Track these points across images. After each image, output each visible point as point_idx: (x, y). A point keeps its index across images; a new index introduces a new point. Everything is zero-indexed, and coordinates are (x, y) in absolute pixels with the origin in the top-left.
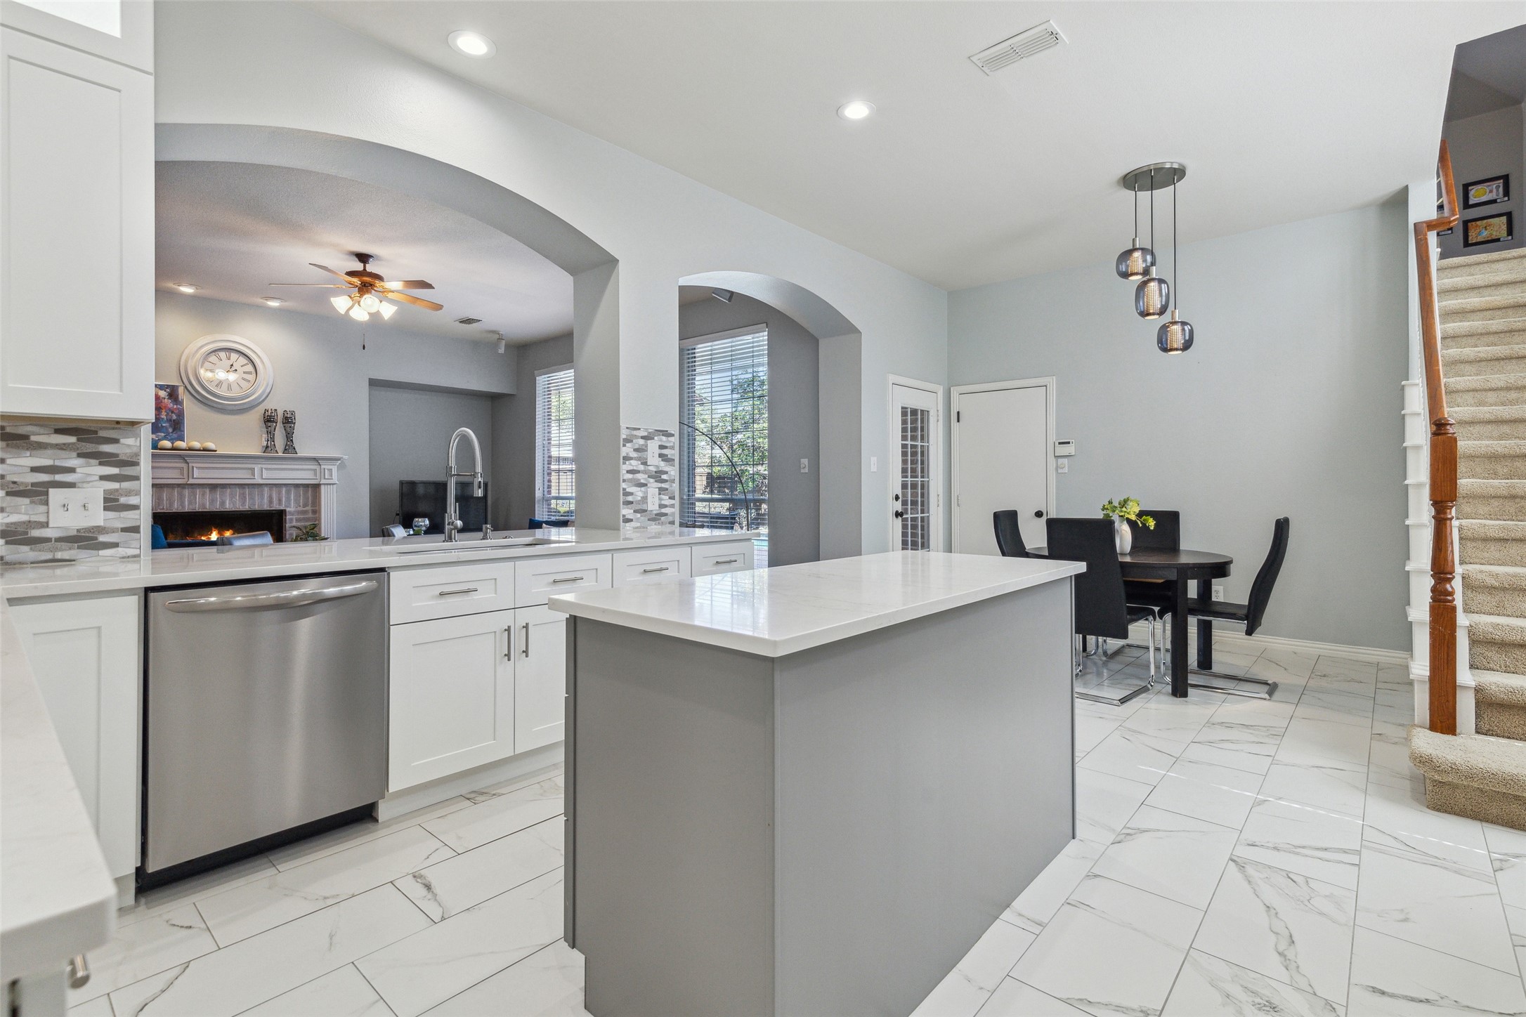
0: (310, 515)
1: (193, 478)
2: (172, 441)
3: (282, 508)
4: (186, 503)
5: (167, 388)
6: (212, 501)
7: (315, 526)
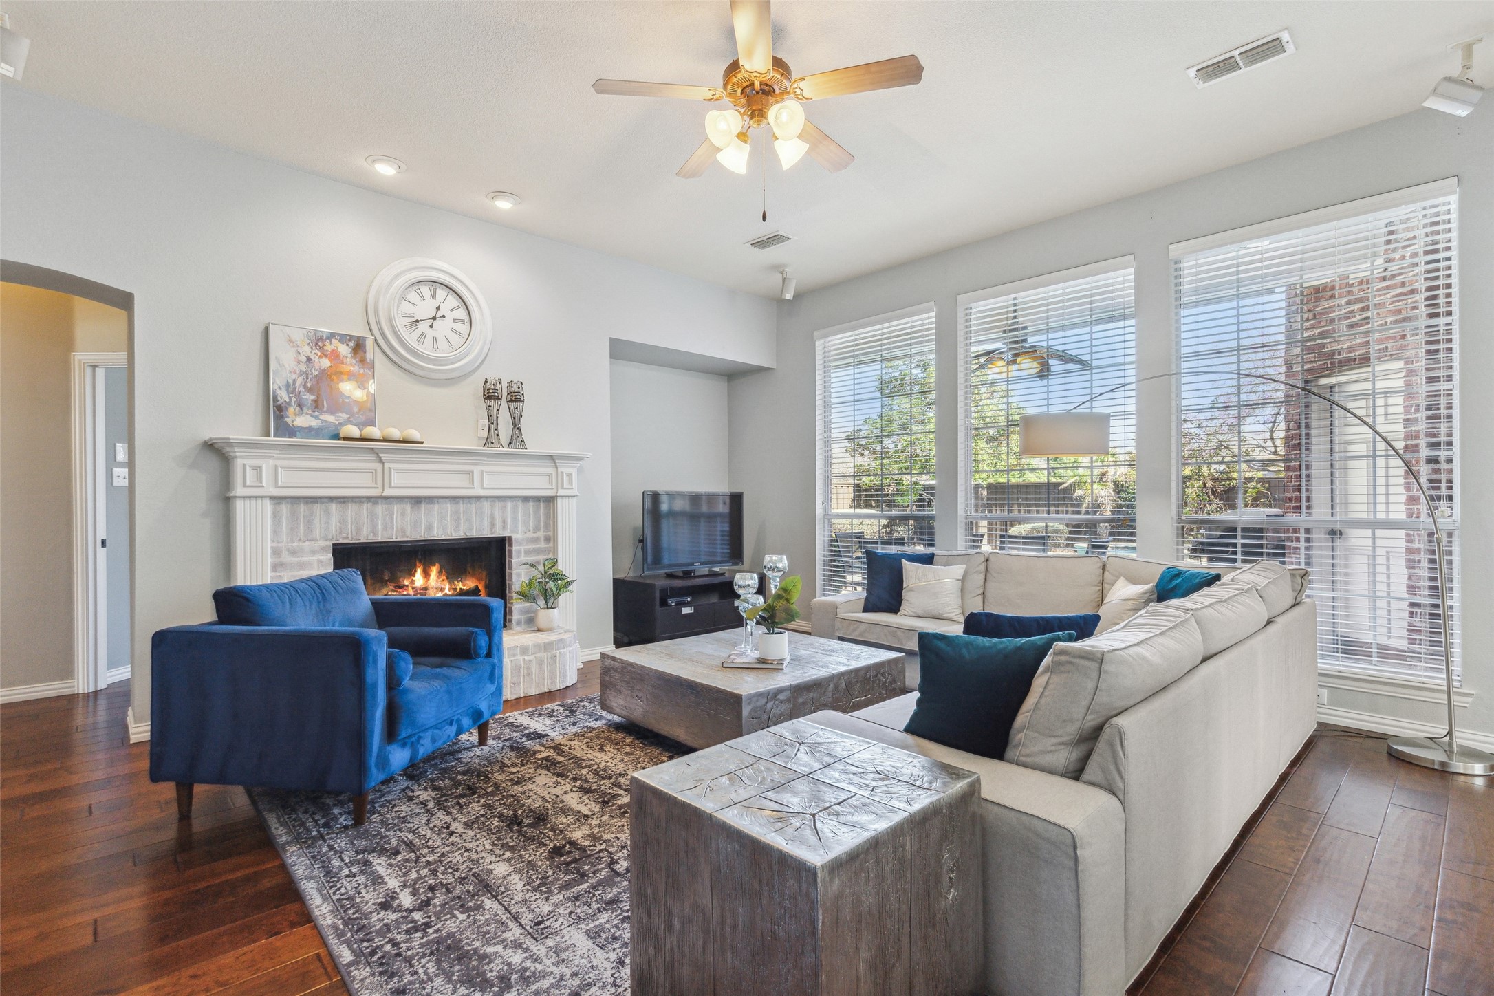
0: (542, 545)
1: (390, 487)
2: (361, 425)
3: (506, 534)
4: (380, 528)
5: (350, 340)
6: (415, 524)
7: (554, 562)
